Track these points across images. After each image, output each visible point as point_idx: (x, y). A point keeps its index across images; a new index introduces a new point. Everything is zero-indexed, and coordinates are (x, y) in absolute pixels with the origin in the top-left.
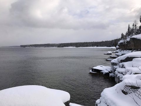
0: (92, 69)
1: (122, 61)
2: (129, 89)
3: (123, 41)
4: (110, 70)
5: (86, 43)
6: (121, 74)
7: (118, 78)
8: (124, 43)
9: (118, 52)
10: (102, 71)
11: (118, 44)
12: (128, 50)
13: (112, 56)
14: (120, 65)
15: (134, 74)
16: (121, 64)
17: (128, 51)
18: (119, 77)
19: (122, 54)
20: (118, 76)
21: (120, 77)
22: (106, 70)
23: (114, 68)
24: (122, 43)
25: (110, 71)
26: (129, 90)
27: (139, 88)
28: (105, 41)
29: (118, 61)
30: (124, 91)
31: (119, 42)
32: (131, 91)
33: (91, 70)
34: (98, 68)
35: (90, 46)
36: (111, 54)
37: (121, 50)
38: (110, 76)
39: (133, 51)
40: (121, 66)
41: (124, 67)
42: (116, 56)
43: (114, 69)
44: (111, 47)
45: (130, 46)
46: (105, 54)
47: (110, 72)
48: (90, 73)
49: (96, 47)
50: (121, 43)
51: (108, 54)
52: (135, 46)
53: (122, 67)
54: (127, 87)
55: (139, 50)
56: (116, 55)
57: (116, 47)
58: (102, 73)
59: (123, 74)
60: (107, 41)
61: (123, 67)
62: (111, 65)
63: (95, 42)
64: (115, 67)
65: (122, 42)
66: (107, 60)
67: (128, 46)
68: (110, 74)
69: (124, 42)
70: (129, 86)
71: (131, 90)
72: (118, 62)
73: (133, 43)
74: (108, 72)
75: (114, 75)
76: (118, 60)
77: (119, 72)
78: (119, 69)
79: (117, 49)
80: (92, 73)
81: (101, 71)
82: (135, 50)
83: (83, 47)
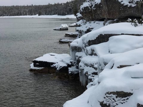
0: (35, 62)
1: (91, 43)
2: (114, 99)
3: (89, 3)
4: (69, 62)
5: (17, 8)
6: (91, 68)
7: (85, 74)
8: (91, 7)
9: (80, 26)
10: (54, 65)
11: (81, 9)
12: (97, 20)
13: (70, 33)
14: (87, 51)
15: (118, 67)
16: (89, 48)
17: (97, 22)
18: (87, 73)
19: (88, 28)
20: (85, 72)
21: (89, 73)
22: (62, 61)
23: (77, 56)
24: (87, 7)
25: (70, 64)
26: (113, 101)
27: (130, 94)
28: (55, 4)
29: (84, 43)
30: (105, 103)
31: (82, 7)
32: (117, 102)
33: (32, 65)
34: (46, 58)
35: (26, 15)
36: (66, 29)
37: (85, 21)
38: (70, 72)
39: (106, 22)
40: (90, 52)
41: (96, 55)
42: (77, 33)
43: (77, 58)
44: (65, 15)
45: (101, 14)
46: (55, 30)
47: (69, 66)
48: (31, 70)
49: (37, 16)
50: (85, 8)
51: (61, 30)
52: (109, 14)
53: (91, 55)
54: (110, 95)
55: (115, 20)
56: (78, 31)
57: (76, 16)
58: (55, 68)
59: (93, 67)
60: (58, 4)
61: (93, 53)
62: (71, 52)
63: (36, 6)
64: (78, 54)
65: (88, 5)
66: (61, 42)
67: (98, 13)
68: (71, 69)
69: (91, 5)
70: (114, 93)
71: (116, 99)
72: (84, 45)
73: (107, 8)
74: (66, 65)
75: (77, 70)
76: (83, 40)
77: (86, 65)
78: (86, 59)
79: (78, 19)
80: (34, 70)
81: (52, 63)
82: (109, 21)
83: (11, 15)
